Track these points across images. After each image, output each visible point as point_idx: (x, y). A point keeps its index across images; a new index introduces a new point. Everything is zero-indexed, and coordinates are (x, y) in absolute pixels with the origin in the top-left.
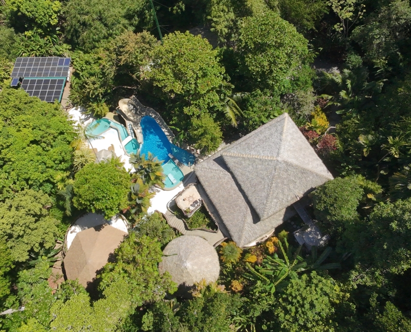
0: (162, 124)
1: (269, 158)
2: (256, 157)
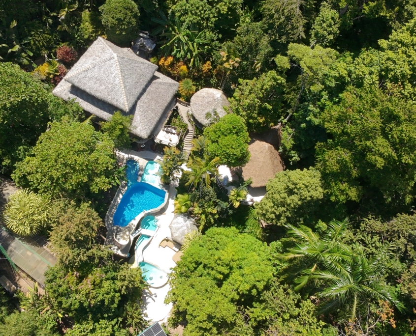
0: (114, 205)
1: (118, 64)
2: (120, 76)
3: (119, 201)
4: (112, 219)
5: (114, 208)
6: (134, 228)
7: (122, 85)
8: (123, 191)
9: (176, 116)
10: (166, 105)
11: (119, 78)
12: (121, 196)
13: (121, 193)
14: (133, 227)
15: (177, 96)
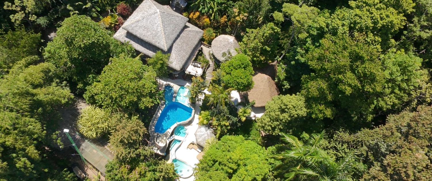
0: (155, 118)
1: (160, 17)
2: (162, 25)
3: (159, 115)
4: (154, 128)
5: (155, 120)
6: (170, 134)
7: (163, 32)
8: (162, 108)
9: (201, 55)
10: (194, 46)
11: (160, 27)
12: (160, 112)
13: (161, 109)
14: (168, 134)
15: (202, 40)
